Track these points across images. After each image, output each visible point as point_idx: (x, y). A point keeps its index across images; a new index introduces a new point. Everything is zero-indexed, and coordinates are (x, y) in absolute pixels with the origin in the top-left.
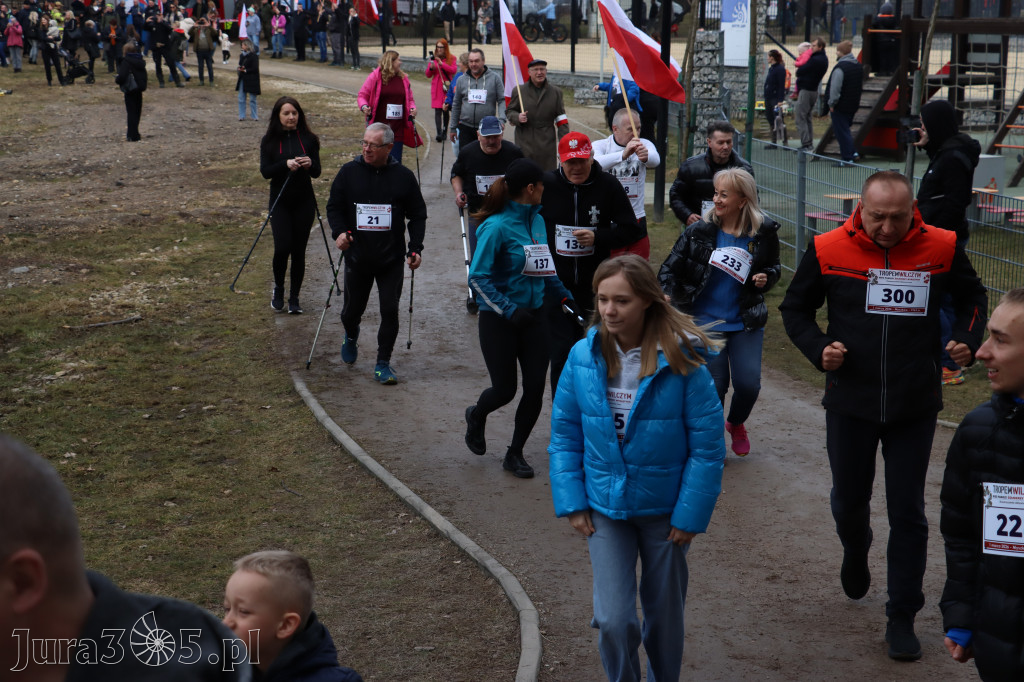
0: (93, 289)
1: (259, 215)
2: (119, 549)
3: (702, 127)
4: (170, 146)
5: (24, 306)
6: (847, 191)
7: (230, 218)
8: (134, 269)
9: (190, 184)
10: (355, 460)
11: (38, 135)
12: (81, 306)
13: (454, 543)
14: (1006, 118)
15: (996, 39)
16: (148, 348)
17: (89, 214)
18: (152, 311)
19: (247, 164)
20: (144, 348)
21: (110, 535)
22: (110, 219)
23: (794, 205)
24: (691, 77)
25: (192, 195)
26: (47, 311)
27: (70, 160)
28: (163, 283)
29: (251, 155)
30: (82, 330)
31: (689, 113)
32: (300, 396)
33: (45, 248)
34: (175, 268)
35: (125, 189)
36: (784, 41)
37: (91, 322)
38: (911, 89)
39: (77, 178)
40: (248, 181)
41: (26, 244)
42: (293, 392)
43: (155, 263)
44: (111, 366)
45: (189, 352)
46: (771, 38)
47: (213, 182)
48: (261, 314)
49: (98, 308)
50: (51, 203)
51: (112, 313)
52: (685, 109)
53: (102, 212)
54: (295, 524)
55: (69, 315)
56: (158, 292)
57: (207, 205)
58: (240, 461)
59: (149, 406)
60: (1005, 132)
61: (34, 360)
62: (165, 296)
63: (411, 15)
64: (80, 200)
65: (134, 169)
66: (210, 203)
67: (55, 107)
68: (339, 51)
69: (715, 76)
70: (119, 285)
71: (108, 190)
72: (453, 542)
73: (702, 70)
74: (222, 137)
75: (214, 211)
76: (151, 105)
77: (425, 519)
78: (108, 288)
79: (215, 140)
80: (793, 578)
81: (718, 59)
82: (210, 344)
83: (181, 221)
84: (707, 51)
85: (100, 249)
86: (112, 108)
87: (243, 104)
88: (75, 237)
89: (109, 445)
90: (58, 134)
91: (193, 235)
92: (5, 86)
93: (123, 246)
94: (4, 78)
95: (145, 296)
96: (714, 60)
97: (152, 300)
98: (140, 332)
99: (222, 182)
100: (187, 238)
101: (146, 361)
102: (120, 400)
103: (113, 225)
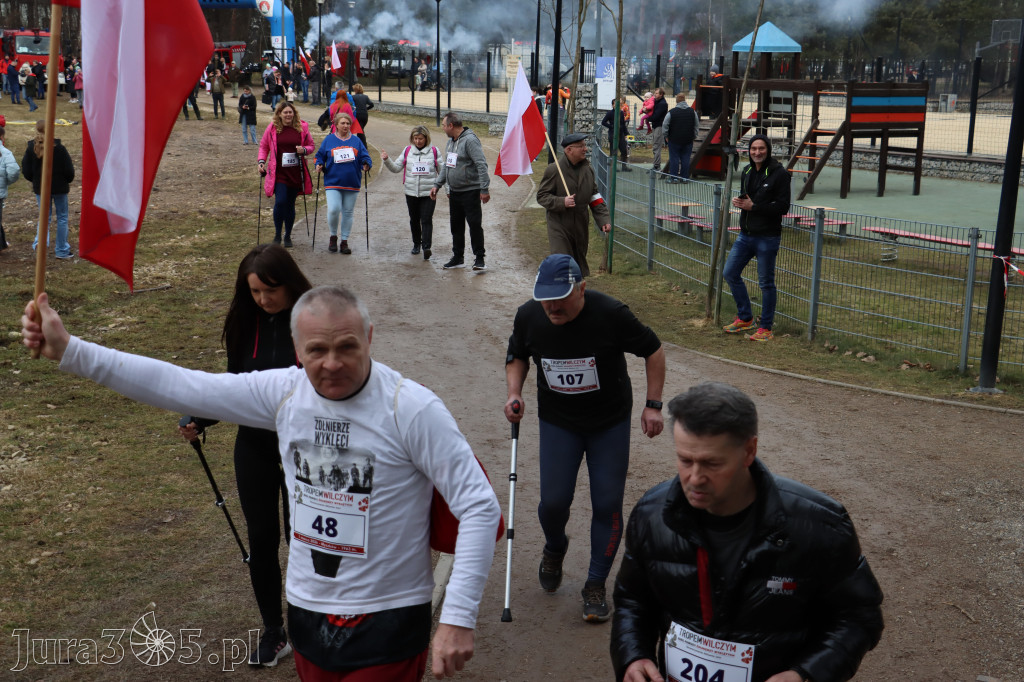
1: (258, 212)
2: (155, 451)
4: (193, 163)
5: (86, 277)
6: (687, 201)
7: (236, 214)
8: (166, 251)
9: (207, 190)
14: (795, 151)
15: (789, 95)
16: (176, 308)
18: (179, 281)
19: (249, 175)
20: (173, 308)
21: (148, 441)
23: (647, 209)
24: (573, 116)
25: (208, 198)
26: (102, 281)
28: (186, 261)
30: (128, 294)
34: (196, 251)
35: (160, 193)
38: (730, 129)
43: (181, 247)
44: (149, 321)
45: (206, 311)
46: (630, 90)
47: (224, 189)
49: (140, 279)
51: (151, 283)
56: (183, 268)
57: (219, 205)
59: (176, 350)
60: (795, 160)
61: (92, 316)
62: (189, 271)
63: (370, 70)
66: (222, 204)
68: (317, 95)
69: (591, 116)
70: (156, 262)
73: (581, 111)
74: (231, 156)
75: (224, 209)
78: (147, 264)
79: (226, 158)
81: (593, 104)
82: (222, 305)
83: (200, 217)
84: (585, 98)
87: (245, 133)
91: (209, 227)
92: (73, 119)
93: (158, 234)
94: (72, 113)
95: (174, 271)
96: (590, 104)
97: (179, 274)
98: (170, 296)
99: (231, 189)
100: (204, 229)
101: (174, 317)
102: (155, 345)
103: (151, 219)
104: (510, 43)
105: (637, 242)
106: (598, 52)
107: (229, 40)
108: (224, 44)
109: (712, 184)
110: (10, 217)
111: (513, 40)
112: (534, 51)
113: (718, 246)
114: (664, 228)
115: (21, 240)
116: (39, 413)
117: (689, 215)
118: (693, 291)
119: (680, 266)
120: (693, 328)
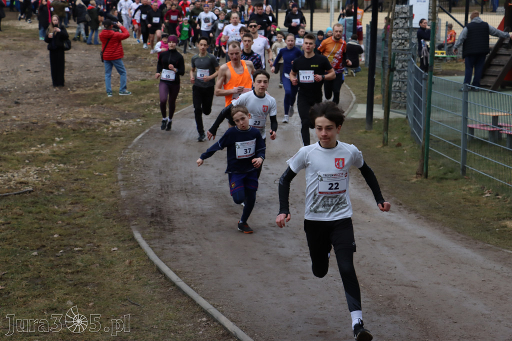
0: (1, 171)
1: (108, 124)
3: (397, 68)
6: (497, 111)
7: (90, 125)
8: (28, 158)
9: (63, 103)
10: (174, 284)
18: (40, 186)
19: (100, 90)
20: (34, 209)
22: (11, 125)
23: (460, 119)
25: (65, 110)
28: (46, 167)
29: (103, 84)
31: (390, 59)
32: (137, 242)
34: (54, 158)
35: (21, 106)
36: (450, 11)
37: (1, 193)
40: (101, 102)
42: (133, 239)
43: (41, 154)
44: (14, 222)
45: (64, 213)
46: (442, 9)
47: (78, 102)
48: (111, 188)
49: (5, 184)
51: (14, 187)
52: (387, 56)
53: (6, 121)
54: (135, 326)
56: (44, 174)
57: (74, 117)
58: (99, 284)
59: (38, 247)
62: (48, 176)
65: (27, 93)
66: (77, 115)
69: (407, 35)
70: (19, 169)
71: (9, 107)
72: (239, 339)
73: (398, 31)
74: (83, 72)
75: (79, 121)
76: (36, 51)
77: (220, 324)
78: (11, 171)
79: (79, 75)
81: (408, 24)
83: (59, 127)
84: (402, 18)
85: (5, 145)
86: (11, 53)
89: (13, 274)
91: (66, 137)
93: (20, 143)
95: (35, 176)
96: (406, 24)
97: (40, 179)
98: (33, 199)
99: (84, 102)
100: (62, 138)
101: (36, 218)
102: (19, 244)
103: (13, 129)
105: (449, 149)
114: (475, 136)
117: (499, 124)
118: (504, 195)
119: (492, 172)
120: (506, 229)
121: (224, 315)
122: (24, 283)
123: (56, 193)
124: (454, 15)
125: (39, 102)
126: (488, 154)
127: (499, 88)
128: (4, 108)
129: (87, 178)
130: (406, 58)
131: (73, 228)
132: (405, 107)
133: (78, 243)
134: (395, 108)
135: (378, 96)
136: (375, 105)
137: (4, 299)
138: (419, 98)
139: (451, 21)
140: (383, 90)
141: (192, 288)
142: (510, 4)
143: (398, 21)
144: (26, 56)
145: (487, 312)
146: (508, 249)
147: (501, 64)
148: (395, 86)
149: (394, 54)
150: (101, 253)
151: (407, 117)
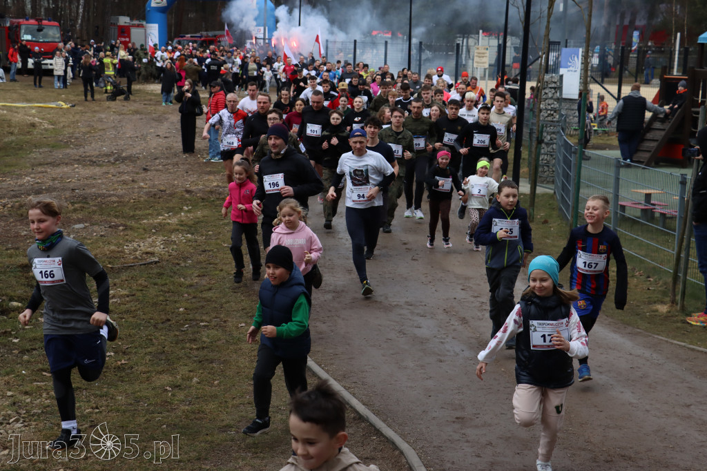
0: (127, 241)
2: (143, 420)
3: (546, 140)
6: (650, 188)
7: (220, 194)
8: (155, 228)
9: (192, 171)
11: (92, 135)
12: (119, 252)
13: (372, 425)
16: (163, 282)
17: (125, 189)
18: (167, 257)
20: (159, 281)
21: (136, 410)
22: (139, 193)
25: (193, 178)
27: (112, 152)
28: (173, 237)
30: (119, 268)
31: (538, 131)
33: (96, 212)
34: (182, 228)
35: (149, 173)
36: (603, 82)
37: (125, 263)
38: (697, 118)
39: (117, 165)
41: (82, 209)
43: (169, 224)
44: (139, 294)
45: (191, 286)
46: (594, 79)
47: (209, 169)
49: (130, 254)
50: (100, 181)
51: (140, 258)
52: (535, 128)
53: (134, 188)
55: (111, 258)
56: (171, 244)
57: (204, 185)
58: (225, 362)
59: (164, 322)
62: (175, 247)
64: (119, 179)
65: (155, 159)
66: (206, 184)
67: (103, 116)
69: (556, 105)
70: (145, 238)
71: (137, 173)
72: (370, 423)
73: (547, 101)
75: (209, 189)
76: (167, 116)
77: (351, 407)
78: (137, 240)
80: (609, 459)
81: (558, 94)
83: (187, 196)
84: (551, 88)
85: (132, 214)
86: (141, 117)
88: (115, 205)
89: (136, 348)
90: (105, 134)
91: (195, 205)
92: (70, 102)
93: (148, 212)
94: (70, 96)
95: (162, 247)
96: (556, 94)
97: (167, 249)
98: (158, 271)
99: (215, 169)
100: (190, 207)
101: (162, 291)
102: (144, 317)
103: (141, 197)
104: (478, 33)
106: (563, 43)
107: (215, 30)
108: (210, 34)
109: (677, 172)
110: (12, 193)
111: (481, 31)
112: (501, 42)
113: (683, 234)
114: (626, 215)
115: (22, 215)
116: (35, 381)
117: (652, 202)
118: (656, 277)
119: (643, 253)
120: (657, 313)
121: (356, 398)
122: (148, 358)
123: (183, 265)
124: (607, 87)
125: (168, 169)
126: (640, 234)
127: (653, 164)
128: (132, 175)
129: (215, 250)
130: (555, 130)
131: (199, 302)
132: (553, 182)
133: (204, 318)
134: (542, 182)
135: (524, 170)
136: (521, 179)
137: (127, 374)
138: (568, 173)
139: (603, 92)
140: (530, 163)
141: (323, 368)
142: (665, 76)
143: (547, 91)
144: (156, 121)
145: (635, 401)
146: (658, 334)
147: (655, 139)
148: (542, 160)
149: (543, 125)
150: (228, 329)
151: (555, 193)
